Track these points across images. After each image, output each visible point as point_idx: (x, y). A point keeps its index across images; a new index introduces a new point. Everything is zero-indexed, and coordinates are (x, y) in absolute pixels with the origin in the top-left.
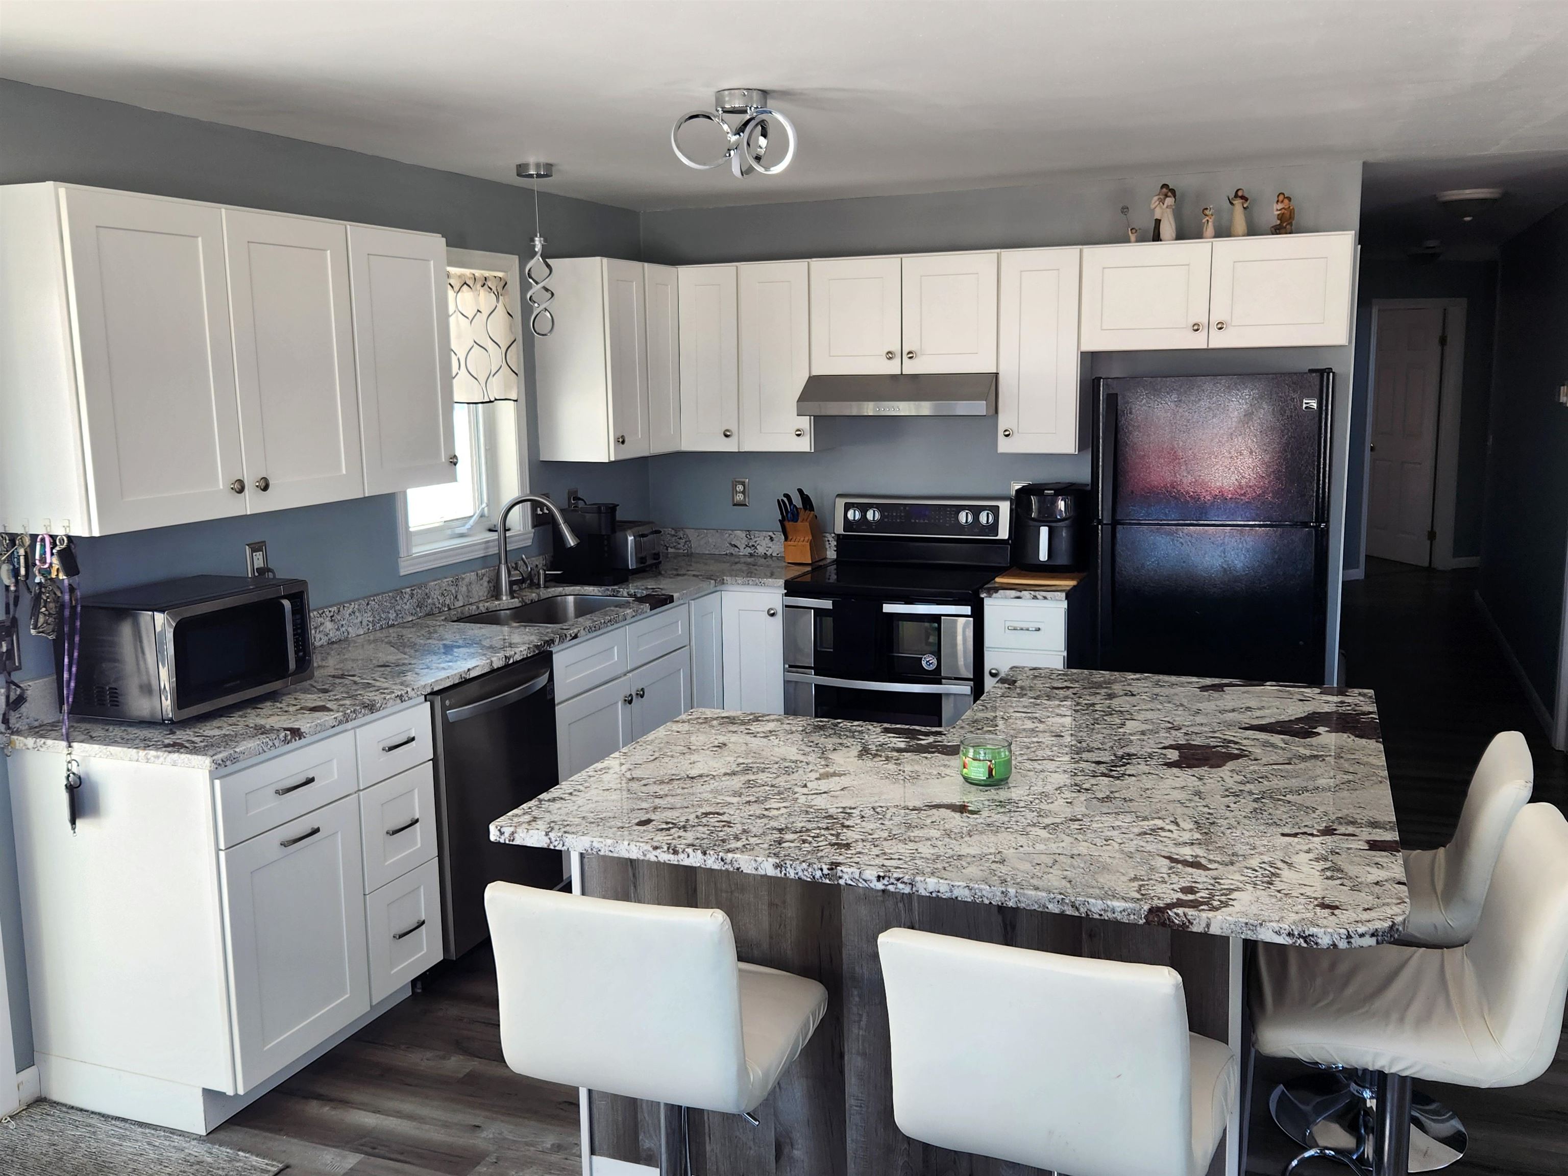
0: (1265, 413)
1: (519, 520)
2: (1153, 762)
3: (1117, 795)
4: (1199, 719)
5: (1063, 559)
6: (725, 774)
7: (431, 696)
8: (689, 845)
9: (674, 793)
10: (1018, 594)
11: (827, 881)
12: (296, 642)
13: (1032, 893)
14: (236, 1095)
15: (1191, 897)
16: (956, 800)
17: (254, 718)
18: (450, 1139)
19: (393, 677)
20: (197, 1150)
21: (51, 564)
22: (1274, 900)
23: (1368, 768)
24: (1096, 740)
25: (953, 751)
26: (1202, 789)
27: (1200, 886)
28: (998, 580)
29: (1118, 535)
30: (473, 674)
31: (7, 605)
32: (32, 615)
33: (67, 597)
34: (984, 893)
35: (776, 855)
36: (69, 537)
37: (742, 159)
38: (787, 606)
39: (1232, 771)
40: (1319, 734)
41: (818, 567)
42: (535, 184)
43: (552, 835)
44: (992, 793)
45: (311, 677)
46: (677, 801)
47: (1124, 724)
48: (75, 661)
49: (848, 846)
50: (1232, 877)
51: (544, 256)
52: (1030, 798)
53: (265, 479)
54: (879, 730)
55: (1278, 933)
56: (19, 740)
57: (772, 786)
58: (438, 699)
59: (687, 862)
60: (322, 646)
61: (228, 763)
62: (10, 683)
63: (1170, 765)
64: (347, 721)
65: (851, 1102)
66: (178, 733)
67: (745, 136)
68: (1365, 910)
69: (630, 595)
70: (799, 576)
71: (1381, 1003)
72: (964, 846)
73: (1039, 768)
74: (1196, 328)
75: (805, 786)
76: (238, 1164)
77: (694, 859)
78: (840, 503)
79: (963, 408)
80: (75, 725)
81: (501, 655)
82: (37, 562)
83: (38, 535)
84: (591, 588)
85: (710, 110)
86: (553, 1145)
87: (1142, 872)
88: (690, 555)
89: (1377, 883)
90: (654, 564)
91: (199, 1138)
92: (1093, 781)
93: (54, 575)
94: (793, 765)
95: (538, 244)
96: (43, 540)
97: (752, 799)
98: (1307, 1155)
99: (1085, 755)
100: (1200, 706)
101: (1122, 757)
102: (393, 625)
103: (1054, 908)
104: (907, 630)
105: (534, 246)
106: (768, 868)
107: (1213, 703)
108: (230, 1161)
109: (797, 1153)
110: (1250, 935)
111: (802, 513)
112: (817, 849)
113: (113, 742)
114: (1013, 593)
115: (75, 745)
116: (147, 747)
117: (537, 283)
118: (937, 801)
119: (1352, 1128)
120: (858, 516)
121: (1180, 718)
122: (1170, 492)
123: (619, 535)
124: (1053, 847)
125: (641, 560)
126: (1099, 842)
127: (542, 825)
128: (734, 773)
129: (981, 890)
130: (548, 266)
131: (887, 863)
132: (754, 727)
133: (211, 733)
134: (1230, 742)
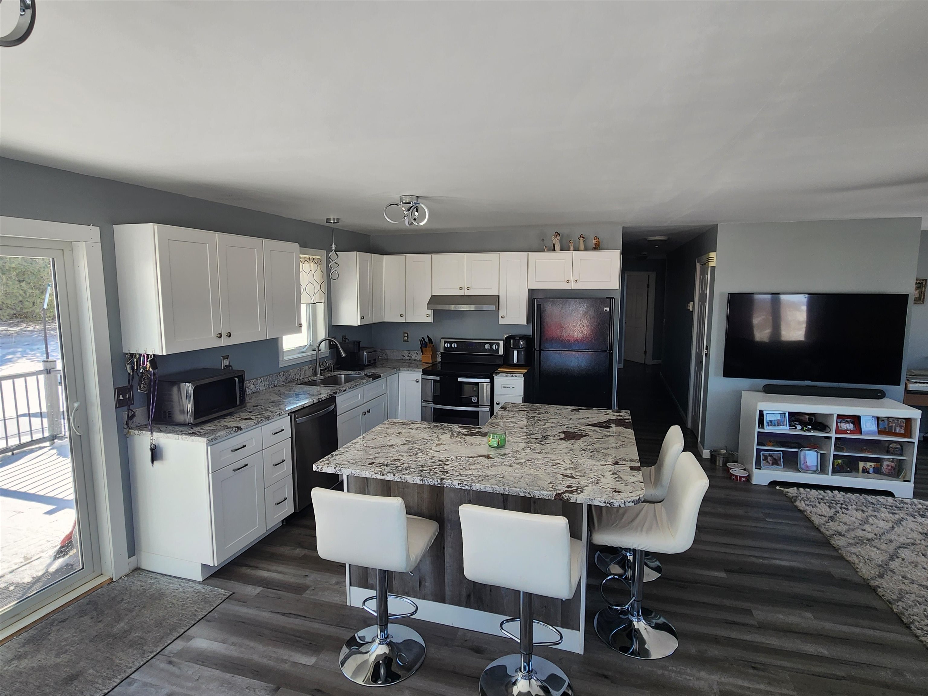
0: (591, 312)
1: (324, 347)
2: (555, 438)
3: (543, 451)
4: (571, 422)
5: (522, 362)
6: (401, 444)
7: (292, 413)
8: (388, 472)
9: (382, 452)
10: (507, 375)
11: (440, 485)
12: (240, 393)
13: (514, 489)
14: (214, 566)
15: (570, 489)
16: (486, 454)
17: (223, 423)
18: (295, 581)
19: (276, 407)
20: (199, 587)
21: (147, 365)
22: (599, 490)
23: (629, 440)
24: (535, 430)
25: (485, 435)
26: (573, 448)
27: (573, 485)
28: (499, 369)
29: (542, 354)
30: (306, 405)
31: (129, 380)
32: (139, 384)
33: (152, 377)
34: (497, 489)
35: (421, 476)
36: (154, 355)
37: (409, 219)
38: (423, 379)
39: (583, 441)
40: (612, 427)
41: (434, 364)
42: (333, 225)
43: (336, 468)
44: (499, 451)
45: (246, 406)
46: (384, 455)
47: (545, 424)
48: (155, 402)
49: (447, 472)
50: (584, 481)
51: (335, 251)
52: (513, 453)
53: (230, 333)
54: (458, 427)
55: (601, 502)
56: (132, 431)
57: (419, 449)
58: (293, 415)
59: (387, 479)
60: (249, 394)
61: (213, 440)
62: (129, 409)
63: (561, 439)
64: (259, 424)
65: (447, 565)
66: (194, 428)
67: (410, 212)
68: (630, 493)
69: (365, 375)
70: (427, 368)
71: (635, 524)
72: (489, 471)
73: (516, 441)
74: (568, 281)
75: (431, 449)
76: (214, 593)
77: (390, 477)
78: (443, 341)
79: (486, 308)
80: (154, 425)
81: (317, 398)
82: (141, 364)
83: (142, 354)
84: (351, 372)
85: (398, 202)
86: (335, 582)
87: (553, 480)
88: (387, 359)
89: (633, 483)
90: (374, 363)
91: (199, 583)
92: (535, 446)
93: (148, 369)
94: (426, 441)
95: (334, 247)
96: (144, 356)
97: (412, 454)
98: (608, 578)
99: (532, 436)
100: (571, 417)
101: (545, 437)
102: (276, 386)
103: (522, 494)
104: (466, 388)
105: (332, 248)
106: (418, 481)
107: (576, 416)
108: (211, 592)
109: (427, 584)
110: (591, 503)
111: (428, 344)
112: (436, 474)
113: (169, 432)
114: (505, 374)
115: (154, 433)
116: (182, 434)
117: (333, 261)
118: (479, 454)
119: (623, 567)
120: (449, 346)
121: (565, 421)
122: (559, 339)
123: (361, 352)
124: (521, 471)
125: (369, 361)
126: (538, 469)
127: (332, 465)
128: (405, 444)
129: (496, 488)
130: (337, 255)
131: (462, 478)
132: (412, 426)
133: (207, 428)
134: (582, 430)
